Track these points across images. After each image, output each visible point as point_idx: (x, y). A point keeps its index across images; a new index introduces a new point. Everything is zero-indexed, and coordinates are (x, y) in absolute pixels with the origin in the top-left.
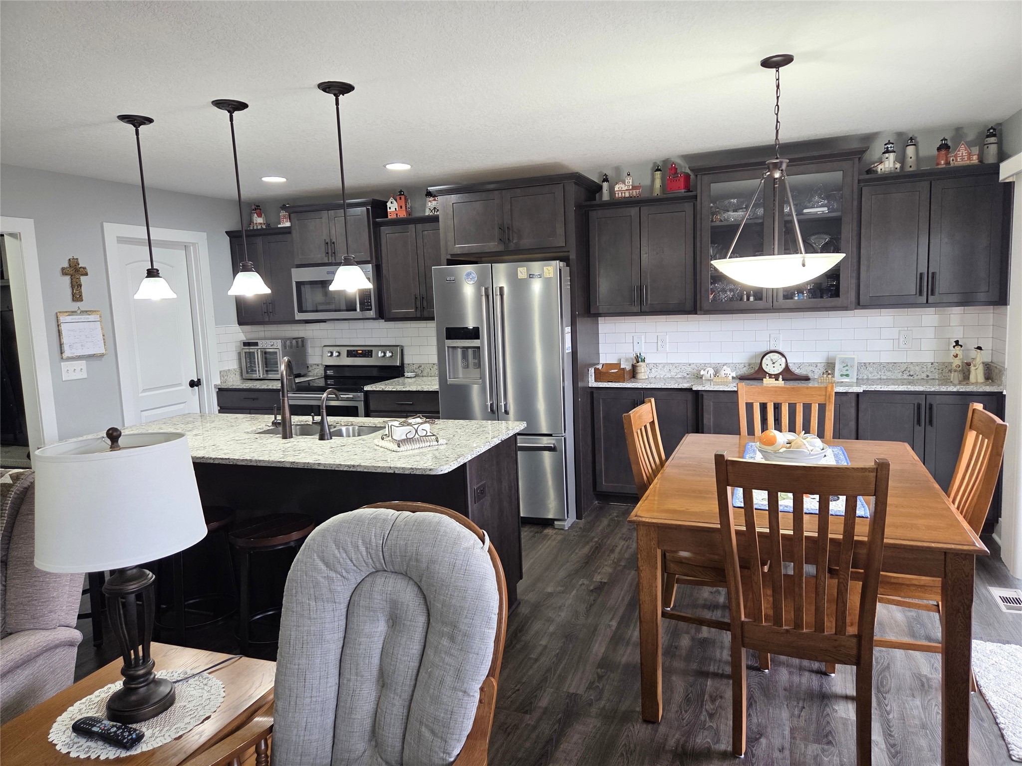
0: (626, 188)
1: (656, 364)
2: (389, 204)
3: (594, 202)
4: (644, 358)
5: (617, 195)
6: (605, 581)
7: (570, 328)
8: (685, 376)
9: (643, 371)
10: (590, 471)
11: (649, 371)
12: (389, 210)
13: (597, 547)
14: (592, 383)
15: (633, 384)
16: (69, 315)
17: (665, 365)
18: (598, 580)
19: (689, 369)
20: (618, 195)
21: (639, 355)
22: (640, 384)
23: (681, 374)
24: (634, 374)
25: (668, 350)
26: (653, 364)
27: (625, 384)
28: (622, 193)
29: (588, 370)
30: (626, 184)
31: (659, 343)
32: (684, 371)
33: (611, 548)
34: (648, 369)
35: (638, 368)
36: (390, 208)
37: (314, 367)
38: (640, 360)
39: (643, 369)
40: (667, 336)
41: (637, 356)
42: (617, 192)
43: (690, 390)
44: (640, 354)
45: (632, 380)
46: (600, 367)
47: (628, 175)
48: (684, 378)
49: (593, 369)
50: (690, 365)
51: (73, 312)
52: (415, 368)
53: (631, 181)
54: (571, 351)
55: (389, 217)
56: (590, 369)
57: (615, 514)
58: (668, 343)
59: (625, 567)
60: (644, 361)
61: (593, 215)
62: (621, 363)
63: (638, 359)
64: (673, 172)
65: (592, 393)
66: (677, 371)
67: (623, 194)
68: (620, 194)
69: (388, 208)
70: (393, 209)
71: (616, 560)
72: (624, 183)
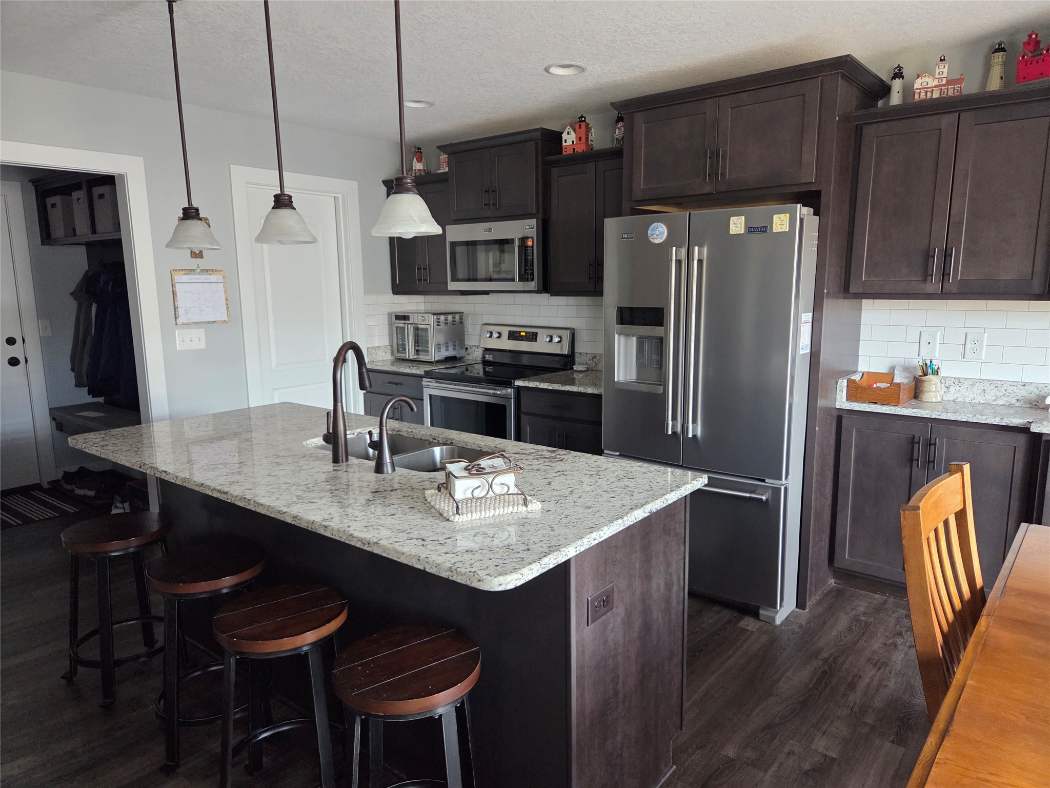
0: (936, 83)
1: (959, 379)
2: (565, 136)
3: (872, 110)
4: (938, 368)
5: (917, 96)
6: (834, 756)
7: (811, 314)
8: (1013, 402)
9: (934, 391)
10: (826, 536)
11: (944, 389)
12: (564, 144)
13: (825, 672)
14: (842, 401)
15: (915, 410)
16: (186, 274)
17: (974, 382)
18: (821, 749)
19: (1022, 393)
20: (920, 96)
21: (928, 363)
22: (927, 411)
23: (1006, 399)
24: (915, 393)
25: (983, 357)
26: (953, 380)
27: (899, 409)
28: (926, 92)
29: (837, 382)
30: (937, 76)
31: (969, 346)
32: (1012, 395)
33: (850, 679)
34: (943, 386)
35: (926, 384)
36: (566, 141)
37: (474, 349)
38: (930, 371)
39: (934, 386)
40: (986, 334)
41: (926, 364)
42: (918, 91)
43: (1024, 430)
44: (931, 362)
45: (913, 402)
46: (857, 377)
47: (941, 60)
48: (1011, 406)
49: (845, 381)
50: (1024, 385)
51: (190, 270)
52: (588, 359)
53: (945, 70)
54: (809, 351)
55: (564, 153)
56: (840, 381)
57: (862, 609)
58: (985, 347)
59: (873, 728)
60: (936, 372)
61: (870, 132)
62: (896, 372)
63: (927, 370)
64: (1031, 47)
65: (839, 419)
66: (998, 394)
67: (929, 95)
68: (923, 94)
69: (564, 141)
70: (569, 143)
71: (856, 709)
72: (932, 74)
